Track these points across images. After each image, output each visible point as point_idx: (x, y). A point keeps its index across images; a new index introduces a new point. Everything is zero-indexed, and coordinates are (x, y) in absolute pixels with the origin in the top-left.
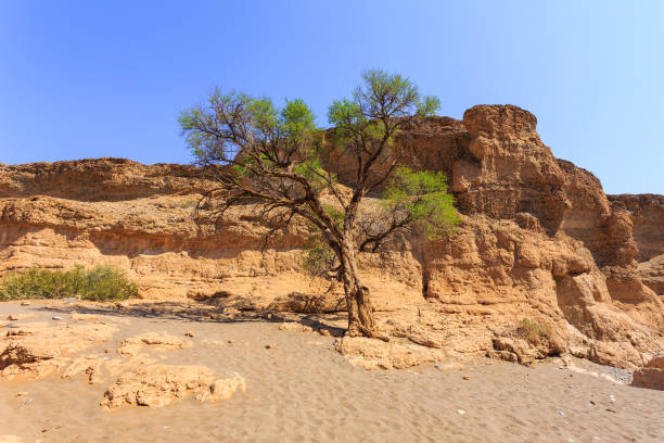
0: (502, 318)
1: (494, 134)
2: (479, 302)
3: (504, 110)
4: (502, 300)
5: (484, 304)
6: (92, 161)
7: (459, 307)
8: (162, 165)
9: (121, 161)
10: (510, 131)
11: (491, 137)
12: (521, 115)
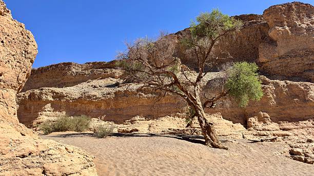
0: (296, 138)
1: (285, 23)
2: (280, 129)
3: (291, 6)
4: (296, 127)
5: (284, 130)
6: (55, 65)
7: (268, 132)
8: (89, 63)
9: (69, 64)
10: (297, 20)
11: (282, 26)
12: (304, 8)
